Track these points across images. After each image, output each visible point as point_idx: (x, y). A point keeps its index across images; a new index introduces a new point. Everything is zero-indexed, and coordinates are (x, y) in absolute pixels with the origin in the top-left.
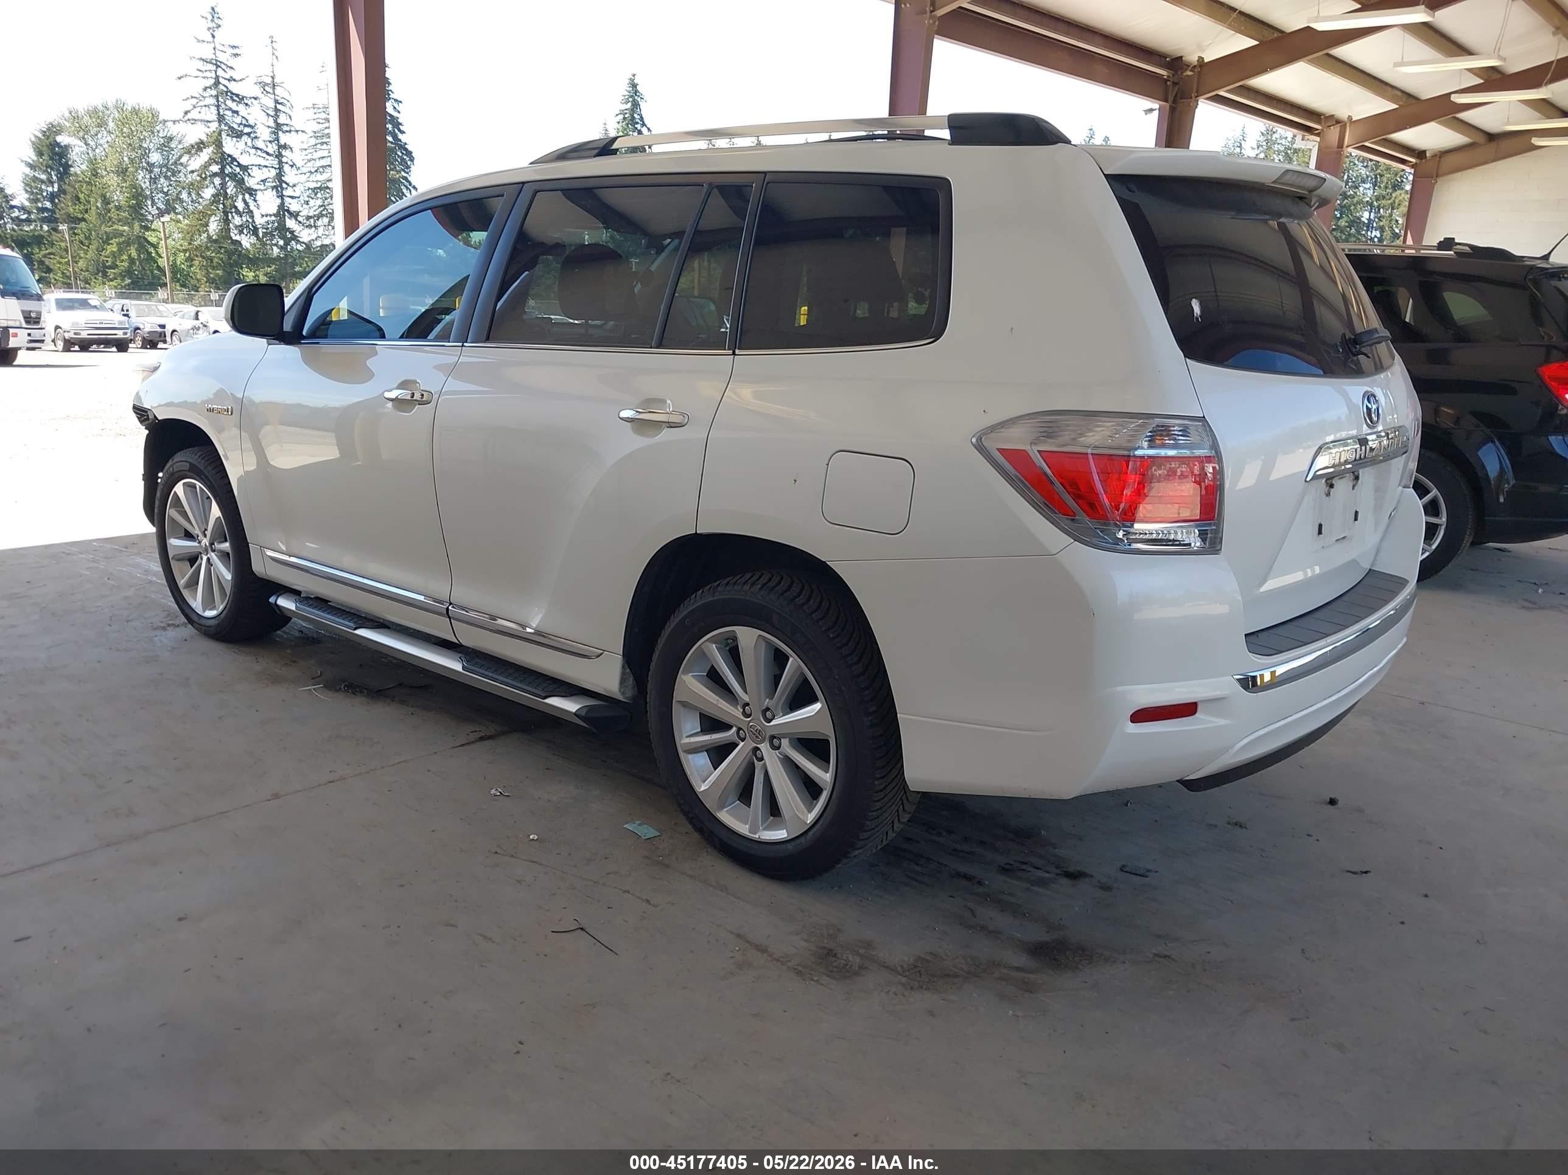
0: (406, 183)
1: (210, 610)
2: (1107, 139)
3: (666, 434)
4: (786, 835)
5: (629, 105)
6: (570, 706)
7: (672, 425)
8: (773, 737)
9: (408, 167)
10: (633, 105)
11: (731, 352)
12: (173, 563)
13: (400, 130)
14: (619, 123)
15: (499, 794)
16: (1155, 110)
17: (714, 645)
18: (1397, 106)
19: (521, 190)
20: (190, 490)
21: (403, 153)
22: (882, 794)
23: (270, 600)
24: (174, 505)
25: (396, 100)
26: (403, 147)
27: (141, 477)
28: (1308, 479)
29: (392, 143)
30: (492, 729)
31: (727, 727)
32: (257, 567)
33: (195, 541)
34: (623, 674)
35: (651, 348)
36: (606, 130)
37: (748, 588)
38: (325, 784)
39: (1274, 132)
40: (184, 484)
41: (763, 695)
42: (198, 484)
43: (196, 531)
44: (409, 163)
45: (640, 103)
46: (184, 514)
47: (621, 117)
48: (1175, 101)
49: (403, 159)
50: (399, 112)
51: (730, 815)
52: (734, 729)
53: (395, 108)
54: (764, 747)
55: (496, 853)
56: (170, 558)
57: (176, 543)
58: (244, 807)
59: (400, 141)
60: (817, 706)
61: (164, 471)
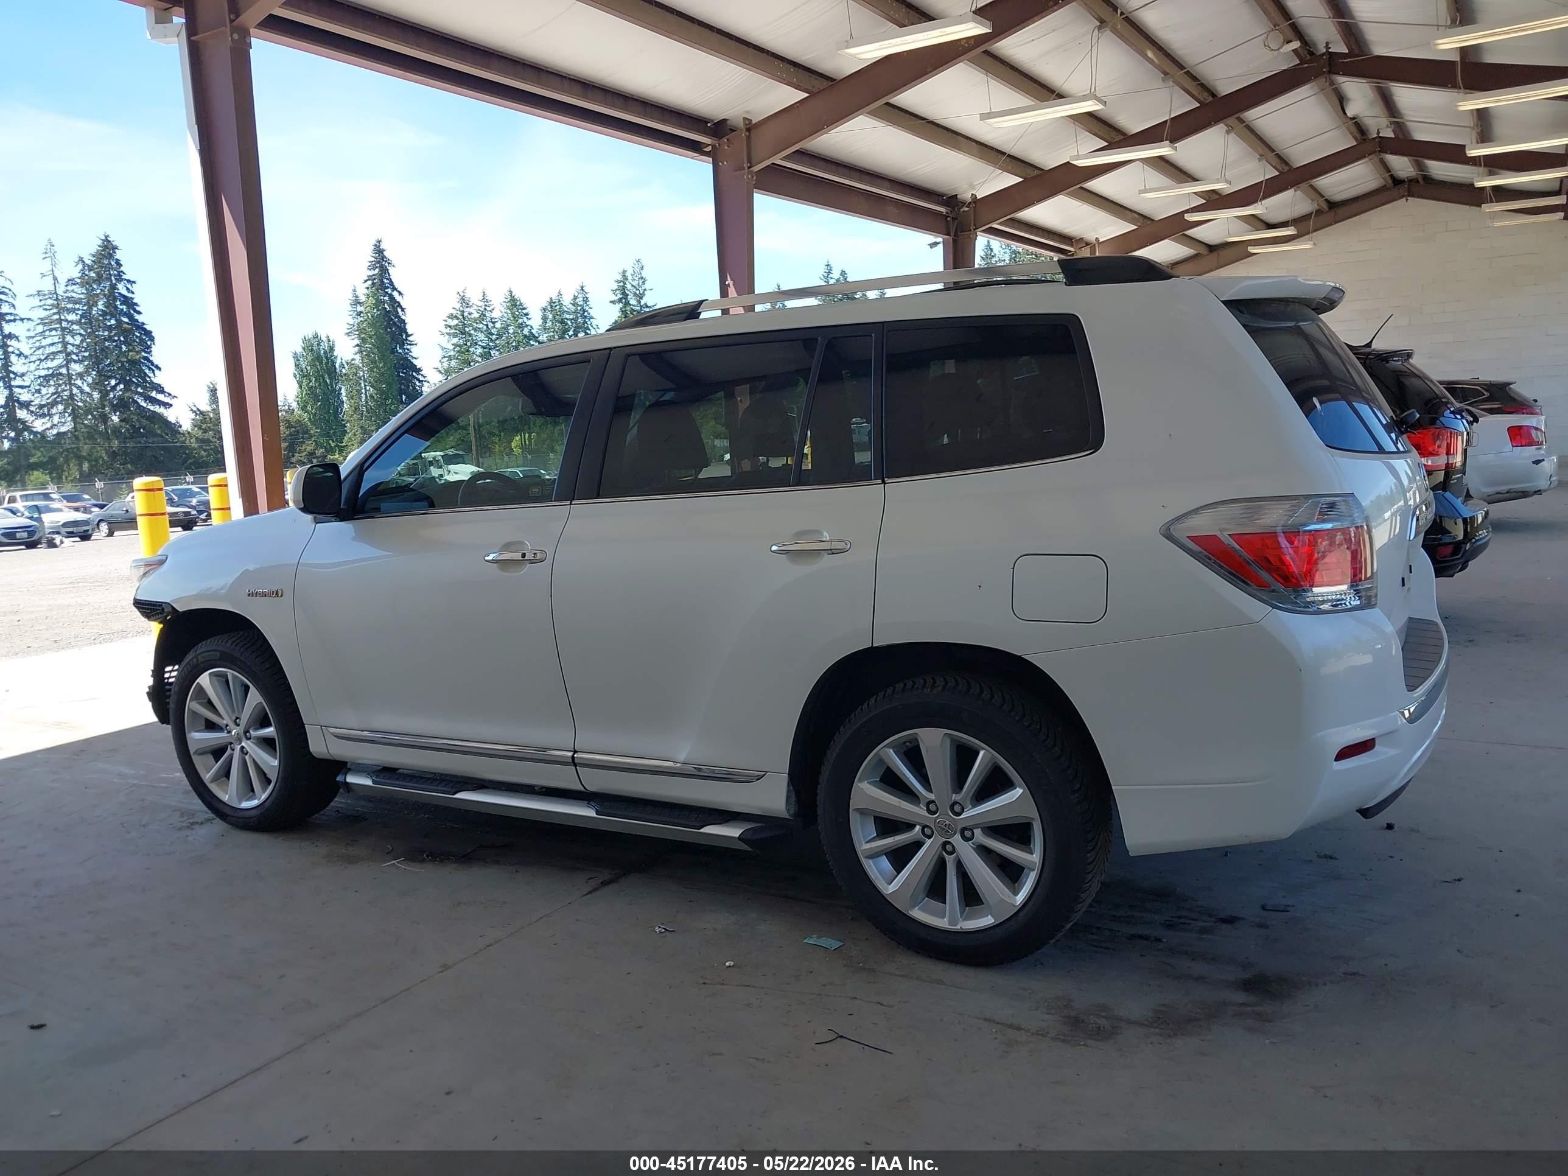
0: (148, 364)
1: (246, 801)
2: (843, 273)
3: (827, 560)
4: (993, 921)
5: (377, 270)
6: (732, 831)
7: (832, 552)
8: (963, 830)
9: (149, 347)
10: (380, 270)
11: (880, 481)
12: (197, 760)
13: (135, 311)
14: (368, 288)
15: (663, 930)
16: (939, 243)
17: (891, 750)
18: (1136, 227)
19: (609, 356)
20: (218, 680)
21: (141, 334)
22: (1092, 866)
23: (337, 779)
24: (196, 697)
25: (129, 281)
26: (141, 327)
27: (151, 673)
28: (1412, 538)
29: (128, 323)
30: (606, 875)
31: (910, 826)
32: (318, 746)
33: (223, 732)
34: (788, 791)
35: (790, 486)
36: (357, 297)
37: (929, 690)
38: (485, 948)
39: (993, 256)
40: (210, 674)
41: (950, 791)
42: (230, 673)
43: (226, 720)
44: (149, 343)
45: (388, 268)
46: (210, 705)
47: (370, 282)
48: (956, 235)
49: (141, 340)
50: (133, 293)
51: (923, 911)
52: (918, 828)
53: (128, 289)
54: (957, 840)
55: (704, 983)
56: (192, 752)
57: (198, 738)
58: (422, 981)
59: (137, 321)
60: (1018, 792)
61: (184, 663)
